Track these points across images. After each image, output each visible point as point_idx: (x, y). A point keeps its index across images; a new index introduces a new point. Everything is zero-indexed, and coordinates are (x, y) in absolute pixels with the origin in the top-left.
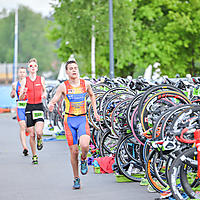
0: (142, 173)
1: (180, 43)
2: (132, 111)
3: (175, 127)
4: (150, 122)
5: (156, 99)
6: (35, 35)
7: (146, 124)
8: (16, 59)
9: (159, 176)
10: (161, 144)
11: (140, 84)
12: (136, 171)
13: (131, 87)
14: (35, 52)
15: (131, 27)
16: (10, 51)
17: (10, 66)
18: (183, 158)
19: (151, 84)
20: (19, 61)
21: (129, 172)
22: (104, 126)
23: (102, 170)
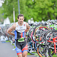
1: (39, 11)
2: (31, 33)
3: (47, 38)
9: (41, 53)
10: (43, 43)
12: (33, 51)
18: (50, 47)
21: (31, 52)
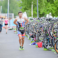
0: (52, 48)
4: (55, 32)
5: (57, 24)
6: (14, 5)
7: (54, 32)
8: (8, 12)
11: (50, 19)
12: (50, 47)
13: (47, 20)
14: (14, 10)
15: (43, 2)
16: (6, 10)
17: (6, 14)
19: (54, 19)
20: (9, 13)
21: (48, 47)
22: (39, 32)
23: (38, 46)
